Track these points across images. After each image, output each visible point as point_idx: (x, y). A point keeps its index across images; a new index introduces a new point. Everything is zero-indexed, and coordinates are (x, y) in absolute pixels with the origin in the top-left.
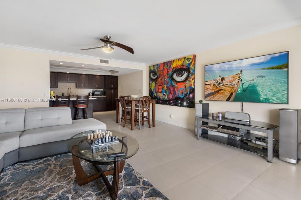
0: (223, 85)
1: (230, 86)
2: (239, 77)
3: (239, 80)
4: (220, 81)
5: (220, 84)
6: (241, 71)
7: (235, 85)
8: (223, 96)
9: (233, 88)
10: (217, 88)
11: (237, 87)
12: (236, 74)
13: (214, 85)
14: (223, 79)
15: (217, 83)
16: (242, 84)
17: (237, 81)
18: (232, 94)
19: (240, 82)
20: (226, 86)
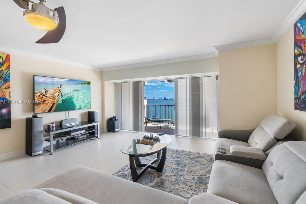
0: (47, 97)
1: (52, 97)
2: (59, 90)
3: (59, 92)
4: (44, 93)
5: (44, 95)
6: (61, 85)
7: (56, 97)
8: (47, 106)
9: (54, 99)
10: (42, 99)
11: (58, 98)
12: (57, 88)
13: (39, 96)
14: (46, 91)
15: (42, 94)
16: (62, 96)
17: (57, 93)
18: (54, 104)
19: (60, 95)
20: (49, 98)
